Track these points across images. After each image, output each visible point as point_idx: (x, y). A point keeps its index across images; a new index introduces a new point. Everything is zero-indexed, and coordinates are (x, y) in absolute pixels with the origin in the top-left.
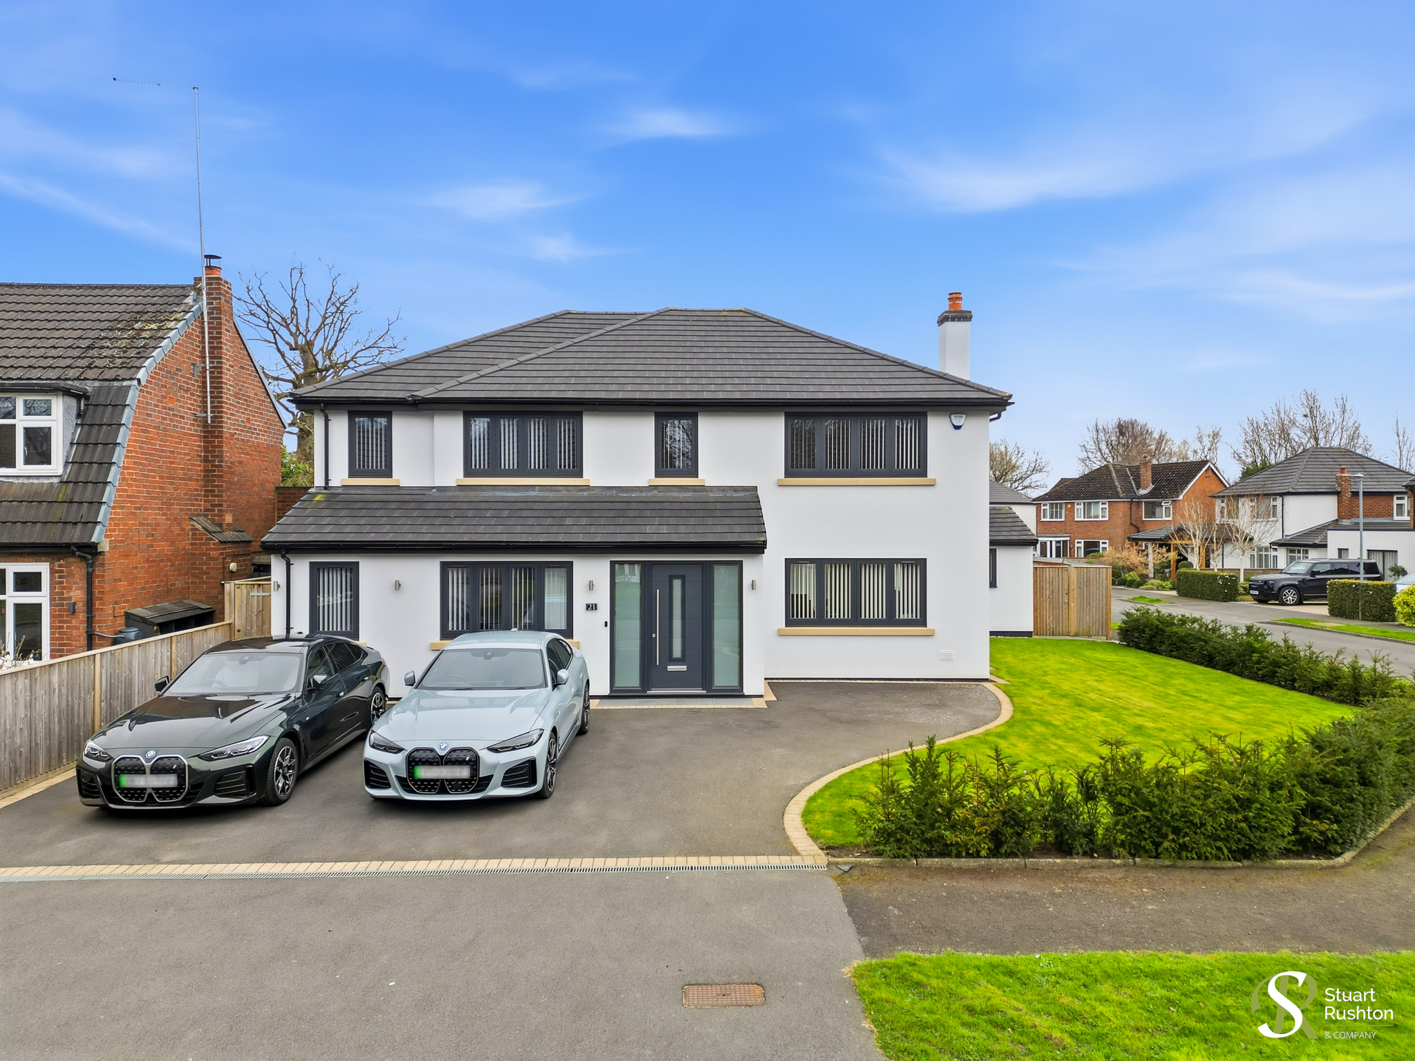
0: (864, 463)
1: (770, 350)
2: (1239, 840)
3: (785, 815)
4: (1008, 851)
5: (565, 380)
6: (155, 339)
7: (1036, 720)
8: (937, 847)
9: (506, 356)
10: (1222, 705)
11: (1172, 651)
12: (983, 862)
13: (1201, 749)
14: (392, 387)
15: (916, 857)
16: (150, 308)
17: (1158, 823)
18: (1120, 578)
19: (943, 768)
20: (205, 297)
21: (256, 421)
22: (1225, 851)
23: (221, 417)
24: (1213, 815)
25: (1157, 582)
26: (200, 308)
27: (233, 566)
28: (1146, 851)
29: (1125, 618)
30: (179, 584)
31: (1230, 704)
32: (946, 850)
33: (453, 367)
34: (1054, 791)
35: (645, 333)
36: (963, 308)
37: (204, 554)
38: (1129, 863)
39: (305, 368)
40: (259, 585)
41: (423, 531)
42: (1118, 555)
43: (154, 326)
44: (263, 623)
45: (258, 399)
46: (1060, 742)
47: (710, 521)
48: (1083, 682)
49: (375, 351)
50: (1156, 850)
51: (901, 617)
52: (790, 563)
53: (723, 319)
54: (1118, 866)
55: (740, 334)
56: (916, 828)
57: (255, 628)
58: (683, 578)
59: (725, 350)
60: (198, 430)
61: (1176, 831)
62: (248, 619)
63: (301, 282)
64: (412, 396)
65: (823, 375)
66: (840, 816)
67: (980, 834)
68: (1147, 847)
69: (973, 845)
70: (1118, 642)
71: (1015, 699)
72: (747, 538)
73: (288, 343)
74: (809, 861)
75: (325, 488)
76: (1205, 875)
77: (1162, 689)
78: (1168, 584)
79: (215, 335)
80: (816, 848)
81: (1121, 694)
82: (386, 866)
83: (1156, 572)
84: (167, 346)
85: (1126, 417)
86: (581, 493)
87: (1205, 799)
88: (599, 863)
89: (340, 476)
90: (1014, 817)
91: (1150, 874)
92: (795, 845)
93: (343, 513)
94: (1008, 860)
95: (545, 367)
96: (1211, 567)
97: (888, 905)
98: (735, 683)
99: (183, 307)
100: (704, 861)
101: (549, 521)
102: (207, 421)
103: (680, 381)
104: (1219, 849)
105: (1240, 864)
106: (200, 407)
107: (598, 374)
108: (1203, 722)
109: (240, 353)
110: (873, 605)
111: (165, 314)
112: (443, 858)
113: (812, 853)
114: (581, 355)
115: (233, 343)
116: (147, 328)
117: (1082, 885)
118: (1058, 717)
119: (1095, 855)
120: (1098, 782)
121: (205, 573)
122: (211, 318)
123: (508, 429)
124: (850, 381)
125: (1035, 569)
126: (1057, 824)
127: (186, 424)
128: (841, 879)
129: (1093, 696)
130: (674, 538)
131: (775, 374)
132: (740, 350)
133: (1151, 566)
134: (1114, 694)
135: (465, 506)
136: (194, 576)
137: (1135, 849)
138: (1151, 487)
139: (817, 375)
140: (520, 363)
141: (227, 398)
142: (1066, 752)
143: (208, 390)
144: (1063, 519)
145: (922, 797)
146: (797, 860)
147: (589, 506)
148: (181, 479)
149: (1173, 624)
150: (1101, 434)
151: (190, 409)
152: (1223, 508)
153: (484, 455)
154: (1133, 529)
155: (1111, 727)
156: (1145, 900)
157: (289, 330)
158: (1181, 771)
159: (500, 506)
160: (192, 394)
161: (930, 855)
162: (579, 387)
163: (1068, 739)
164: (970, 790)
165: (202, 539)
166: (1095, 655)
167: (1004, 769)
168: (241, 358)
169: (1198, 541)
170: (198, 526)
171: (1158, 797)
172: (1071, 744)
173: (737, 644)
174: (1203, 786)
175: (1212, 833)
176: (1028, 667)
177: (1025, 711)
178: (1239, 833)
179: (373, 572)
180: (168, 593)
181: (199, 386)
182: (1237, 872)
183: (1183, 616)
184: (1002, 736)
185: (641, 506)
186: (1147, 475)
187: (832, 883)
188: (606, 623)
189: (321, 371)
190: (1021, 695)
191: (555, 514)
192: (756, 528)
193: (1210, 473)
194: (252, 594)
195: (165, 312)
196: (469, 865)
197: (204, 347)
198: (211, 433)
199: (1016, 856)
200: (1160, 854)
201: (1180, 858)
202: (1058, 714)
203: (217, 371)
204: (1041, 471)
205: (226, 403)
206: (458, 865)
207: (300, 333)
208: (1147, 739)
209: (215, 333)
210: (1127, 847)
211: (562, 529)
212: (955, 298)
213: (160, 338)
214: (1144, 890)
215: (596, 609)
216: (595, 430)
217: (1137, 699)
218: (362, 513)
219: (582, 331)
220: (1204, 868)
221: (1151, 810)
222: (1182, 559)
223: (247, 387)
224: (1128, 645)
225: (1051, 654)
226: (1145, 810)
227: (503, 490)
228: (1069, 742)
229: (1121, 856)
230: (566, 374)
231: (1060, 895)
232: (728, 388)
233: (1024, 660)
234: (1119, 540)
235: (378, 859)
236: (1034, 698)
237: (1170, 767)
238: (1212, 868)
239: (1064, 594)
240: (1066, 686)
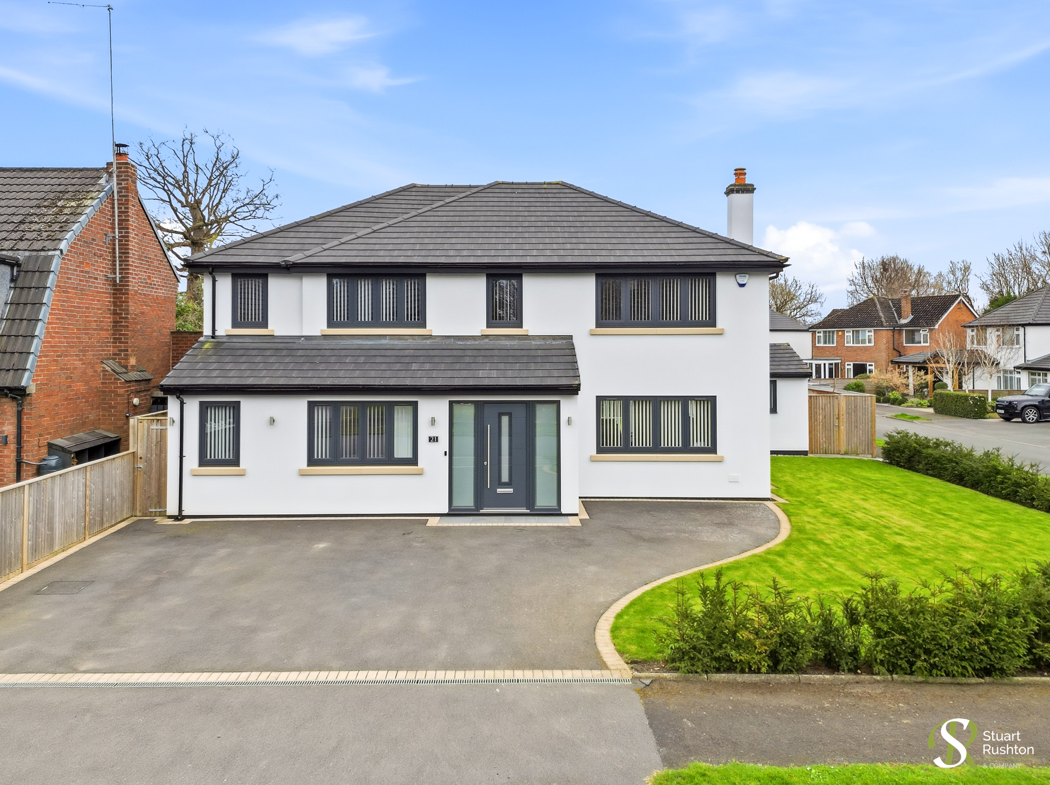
0: (663, 315)
1: (583, 219)
2: (982, 660)
3: (596, 630)
4: (785, 668)
5: (411, 247)
6: (75, 215)
7: (810, 539)
8: (725, 664)
9: (362, 225)
10: (971, 524)
11: (928, 470)
12: (763, 678)
13: (949, 581)
14: (268, 253)
15: (707, 672)
16: (71, 188)
17: (912, 646)
18: (882, 395)
19: (729, 596)
20: (115, 178)
21: (156, 278)
22: (970, 669)
23: (128, 277)
24: (959, 639)
25: (916, 400)
26: (111, 188)
27: (136, 401)
28: (902, 669)
29: (887, 439)
30: (91, 417)
31: (977, 522)
32: (731, 667)
33: (318, 235)
34: (823, 616)
35: (478, 204)
36: (747, 182)
37: (113, 392)
38: (887, 679)
39: (194, 222)
40: (158, 420)
41: (294, 375)
42: (882, 377)
43: (73, 204)
44: (161, 451)
45: (157, 260)
46: (831, 560)
47: (533, 366)
48: (851, 501)
49: (252, 208)
50: (911, 668)
51: (695, 445)
52: (600, 400)
53: (543, 191)
54: (878, 681)
55: (558, 204)
56: (706, 647)
57: (154, 456)
58: (510, 415)
59: (545, 219)
60: (110, 289)
61: (928, 652)
62: (149, 448)
63: (191, 151)
64: (285, 261)
65: (628, 241)
66: (643, 632)
67: (760, 653)
68: (903, 666)
69: (755, 663)
70: (881, 460)
71: (793, 519)
72: (564, 382)
73: (179, 201)
74: (616, 676)
75: (213, 337)
76: (953, 691)
77: (919, 508)
78: (925, 402)
79: (123, 210)
80: (622, 662)
81: (883, 513)
82: (264, 676)
83: (916, 391)
84: (84, 220)
85: (888, 254)
86: (425, 341)
87: (953, 625)
88: (441, 675)
89: (225, 327)
90: (790, 639)
91: (905, 690)
92: (605, 660)
93: (228, 359)
94: (785, 675)
95: (395, 235)
96: (963, 389)
97: (682, 718)
98: (554, 504)
99: (97, 188)
100: (528, 674)
101: (398, 366)
102: (116, 281)
103: (507, 247)
104: (964, 668)
105: (982, 681)
106: (110, 269)
107: (439, 241)
108: (954, 541)
109: (143, 223)
110: (671, 434)
111: (82, 194)
112: (311, 669)
113: (620, 667)
114: (424, 224)
115: (137, 215)
116: (68, 205)
117: (847, 700)
118: (829, 537)
119: (859, 671)
120: (861, 608)
121: (113, 407)
122: (120, 196)
123: (365, 289)
124: (651, 247)
125: (810, 397)
126: (826, 645)
127: (99, 283)
128: (644, 691)
129: (859, 515)
130: (503, 382)
131: (588, 240)
132: (558, 219)
133: (911, 387)
134: (878, 513)
135: (328, 353)
136: (104, 409)
137: (893, 666)
138: (911, 317)
139: (623, 241)
140: (374, 232)
141: (133, 262)
142: (836, 570)
143: (117, 256)
144: (835, 345)
145: (711, 621)
146: (606, 674)
147: (432, 353)
148: (95, 330)
149: (928, 447)
150: (867, 270)
151: (102, 271)
152: (973, 336)
153: (344, 310)
154: (895, 353)
155: (874, 546)
156: (901, 714)
157: (181, 191)
158: (931, 601)
159: (357, 353)
160: (104, 259)
161: (718, 670)
162: (423, 253)
163: (838, 558)
164: (751, 614)
165: (111, 379)
166: (861, 474)
167: (781, 598)
168: (144, 227)
169: (952, 366)
170: (108, 368)
171: (912, 623)
172: (840, 563)
173: (555, 463)
174: (952, 614)
175: (959, 655)
176: (803, 486)
177: (801, 530)
178: (981, 654)
179: (252, 409)
180: (82, 424)
181: (110, 252)
182: (981, 688)
183: (937, 440)
184: (781, 554)
185: (475, 353)
186: (906, 307)
187: (637, 696)
188: (446, 452)
189: (207, 225)
190: (798, 514)
191: (403, 360)
192: (571, 373)
193: (962, 305)
194: (152, 427)
195: (83, 191)
196: (332, 676)
197: (114, 220)
198: (119, 290)
199: (791, 672)
200: (914, 672)
201: (931, 675)
202: (830, 533)
203: (125, 238)
204: (816, 301)
205: (132, 266)
206: (323, 676)
207: (190, 193)
208: (905, 558)
209: (123, 208)
210: (886, 665)
211: (409, 374)
212: (740, 173)
213: (78, 214)
214: (901, 705)
215: (437, 441)
216: (435, 287)
217: (896, 517)
218: (243, 359)
219: (426, 202)
220: (951, 684)
221: (906, 634)
222: (937, 380)
223: (149, 250)
224: (891, 463)
225: (823, 473)
226: (900, 634)
227: (359, 339)
228: (838, 560)
229: (881, 673)
230: (412, 241)
231: (827, 710)
232: (548, 253)
233: (800, 479)
234: (884, 363)
235: (257, 670)
236: (809, 516)
237: (922, 598)
238: (958, 684)
239: (835, 419)
240: (836, 505)
